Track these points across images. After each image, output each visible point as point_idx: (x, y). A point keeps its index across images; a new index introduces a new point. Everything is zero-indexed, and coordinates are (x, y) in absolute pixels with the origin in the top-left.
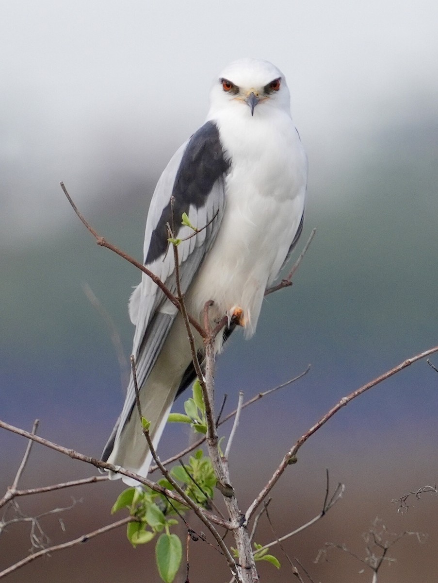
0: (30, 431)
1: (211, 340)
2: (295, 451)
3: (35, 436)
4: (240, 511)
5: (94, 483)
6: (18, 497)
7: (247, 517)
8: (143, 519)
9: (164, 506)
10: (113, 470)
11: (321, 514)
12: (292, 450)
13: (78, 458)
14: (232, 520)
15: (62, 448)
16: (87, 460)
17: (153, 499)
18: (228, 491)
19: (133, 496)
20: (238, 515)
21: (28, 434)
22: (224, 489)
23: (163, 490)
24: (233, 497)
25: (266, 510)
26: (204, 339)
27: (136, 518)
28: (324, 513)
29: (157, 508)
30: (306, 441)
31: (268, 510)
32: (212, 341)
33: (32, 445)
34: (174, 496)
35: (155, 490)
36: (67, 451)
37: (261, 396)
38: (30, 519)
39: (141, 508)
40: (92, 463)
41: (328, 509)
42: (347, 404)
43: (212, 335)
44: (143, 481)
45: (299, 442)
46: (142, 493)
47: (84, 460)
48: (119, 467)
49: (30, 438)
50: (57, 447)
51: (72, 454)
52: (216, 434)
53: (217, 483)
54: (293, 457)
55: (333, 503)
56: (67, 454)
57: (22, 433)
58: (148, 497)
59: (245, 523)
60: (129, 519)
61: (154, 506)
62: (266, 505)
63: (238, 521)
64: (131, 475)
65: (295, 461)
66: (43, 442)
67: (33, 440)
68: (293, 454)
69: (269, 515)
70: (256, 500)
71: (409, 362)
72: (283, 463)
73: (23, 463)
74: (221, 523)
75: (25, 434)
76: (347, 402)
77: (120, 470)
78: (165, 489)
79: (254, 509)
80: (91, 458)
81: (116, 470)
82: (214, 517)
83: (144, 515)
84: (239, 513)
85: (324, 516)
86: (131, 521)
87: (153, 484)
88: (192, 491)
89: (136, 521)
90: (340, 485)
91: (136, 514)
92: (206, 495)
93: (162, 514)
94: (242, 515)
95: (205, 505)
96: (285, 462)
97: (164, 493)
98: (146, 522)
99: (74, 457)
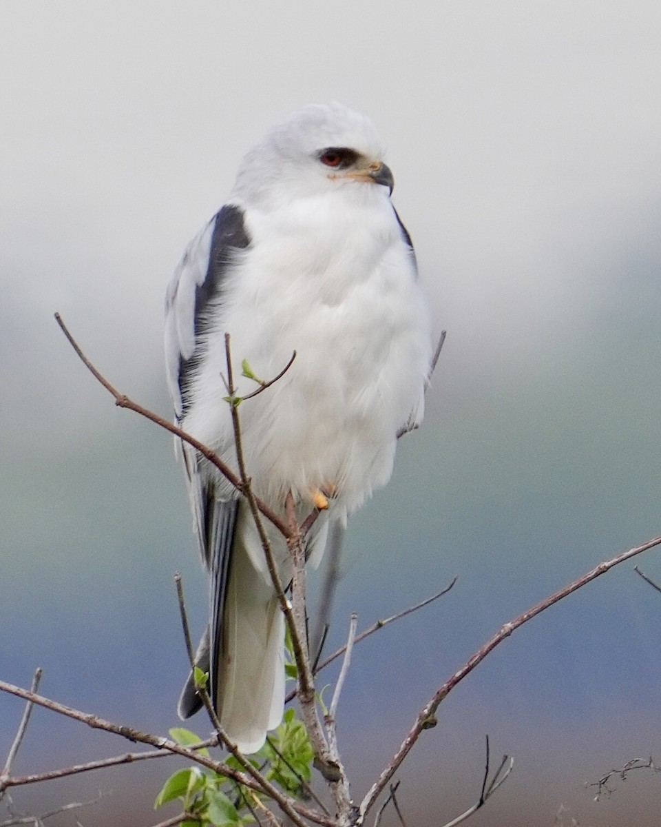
0: (27, 688)
1: (298, 541)
2: (434, 708)
3: (34, 695)
4: (351, 802)
5: (126, 765)
6: (12, 787)
7: (362, 811)
8: (204, 816)
9: (235, 794)
10: (156, 744)
11: (478, 802)
12: (429, 706)
13: (101, 727)
14: (339, 816)
15: (76, 713)
16: (115, 729)
17: (218, 784)
18: (333, 771)
19: (188, 781)
20: (348, 808)
21: (23, 692)
22: (326, 769)
23: (232, 772)
24: (340, 781)
25: (393, 797)
26: (288, 540)
27: (193, 816)
28: (482, 802)
29: (225, 799)
30: (451, 691)
31: (397, 798)
32: (300, 543)
33: (31, 707)
34: (250, 781)
35: (220, 772)
36: (84, 716)
37: (380, 625)
38: (32, 819)
39: (200, 799)
40: (122, 733)
41: (488, 795)
42: (512, 634)
43: (300, 534)
44: (202, 759)
45: (440, 693)
46: (200, 776)
47: (110, 730)
48: (165, 740)
49: (27, 698)
50: (68, 712)
51: (92, 722)
52: (311, 685)
53: (315, 759)
54: (430, 718)
55: (496, 785)
56: (84, 721)
57: (14, 691)
58: (211, 782)
59: (360, 821)
60: (182, 815)
61: (221, 795)
62: (393, 790)
63: (350, 818)
64: (182, 751)
65: (433, 724)
66: (46, 704)
67: (34, 701)
68: (431, 713)
69: (399, 806)
70: (375, 784)
71: (605, 567)
72: (415, 727)
73: (19, 734)
74: (322, 821)
75: (19, 692)
76: (512, 630)
77: (166, 744)
78: (235, 771)
79: (373, 799)
80: (121, 727)
81: (160, 744)
82: (312, 812)
83: (204, 810)
84: (350, 805)
85: (483, 806)
86: (185, 820)
87: (217, 763)
88: (277, 770)
89: (193, 820)
90: (506, 757)
91: (192, 809)
92: (300, 777)
93: (234, 808)
94: (354, 808)
95: (299, 792)
96: (419, 726)
97: (234, 777)
98: (208, 821)
99: (95, 726)
